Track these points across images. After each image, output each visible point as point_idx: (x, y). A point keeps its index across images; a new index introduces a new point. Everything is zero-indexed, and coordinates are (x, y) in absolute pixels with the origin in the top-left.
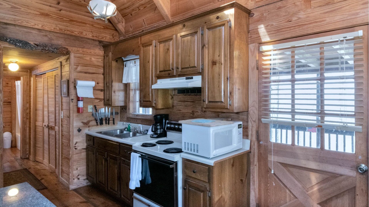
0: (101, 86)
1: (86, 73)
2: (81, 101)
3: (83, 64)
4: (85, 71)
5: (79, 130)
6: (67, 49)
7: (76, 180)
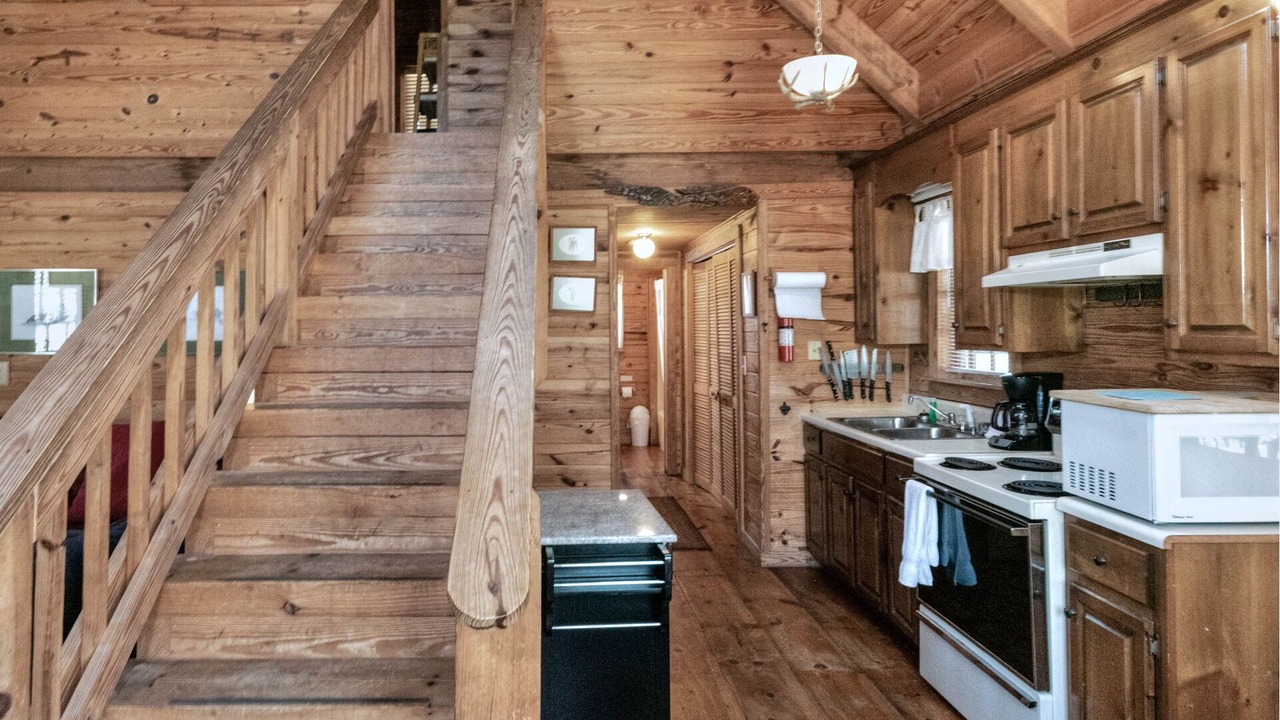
0: (846, 284)
1: (801, 250)
2: (788, 327)
3: (792, 226)
4: (800, 244)
5: (785, 409)
6: (750, 191)
7: (777, 544)
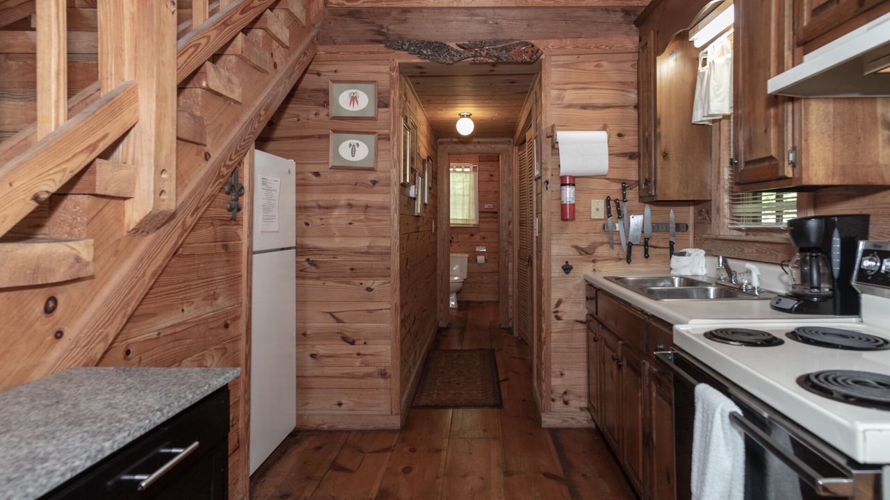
0: (631, 144)
1: (584, 107)
2: (569, 185)
3: (577, 83)
4: (584, 102)
5: (567, 269)
6: (533, 46)
7: (558, 405)
